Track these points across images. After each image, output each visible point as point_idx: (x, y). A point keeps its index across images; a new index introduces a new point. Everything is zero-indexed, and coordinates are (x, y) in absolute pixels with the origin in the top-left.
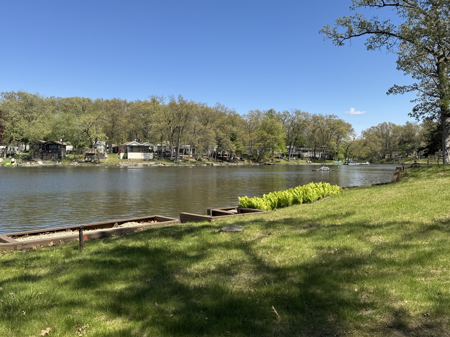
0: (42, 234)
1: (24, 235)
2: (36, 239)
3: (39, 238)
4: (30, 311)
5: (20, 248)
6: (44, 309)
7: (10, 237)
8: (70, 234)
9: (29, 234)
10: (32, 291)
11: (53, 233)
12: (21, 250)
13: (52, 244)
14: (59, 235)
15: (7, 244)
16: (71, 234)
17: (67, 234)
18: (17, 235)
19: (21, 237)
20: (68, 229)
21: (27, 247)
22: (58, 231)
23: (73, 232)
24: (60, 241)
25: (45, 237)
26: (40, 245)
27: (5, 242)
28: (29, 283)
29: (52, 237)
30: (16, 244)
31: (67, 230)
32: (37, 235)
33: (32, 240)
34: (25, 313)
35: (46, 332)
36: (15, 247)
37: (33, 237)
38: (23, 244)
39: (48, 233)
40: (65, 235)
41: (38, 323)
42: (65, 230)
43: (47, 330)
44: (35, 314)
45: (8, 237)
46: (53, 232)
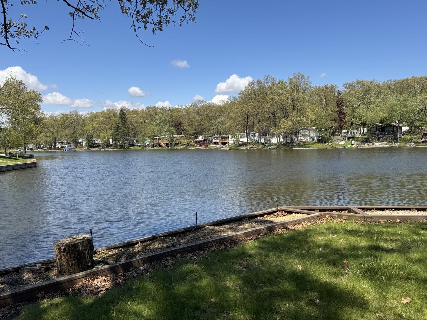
0: (388, 210)
1: (371, 209)
2: (383, 214)
3: (385, 214)
4: (389, 278)
5: (369, 220)
6: (402, 280)
7: (360, 209)
8: (415, 213)
9: (376, 209)
10: (387, 260)
11: (398, 211)
12: (371, 222)
13: (399, 221)
14: (404, 213)
15: (358, 215)
16: (417, 213)
17: (412, 213)
18: (366, 209)
19: (369, 210)
20: (413, 208)
21: (375, 220)
22: (403, 209)
23: (419, 213)
24: (407, 219)
25: (391, 214)
26: (387, 220)
27: (357, 213)
28: (384, 253)
29: (398, 214)
30: (366, 216)
31: (411, 209)
32: (383, 211)
33: (379, 214)
34: (384, 278)
35: (406, 301)
36: (365, 218)
37: (379, 212)
38: (372, 217)
39: (393, 210)
40: (410, 214)
41: (397, 290)
42: (409, 209)
43: (408, 299)
44: (393, 281)
45: (358, 209)
46: (398, 209)
